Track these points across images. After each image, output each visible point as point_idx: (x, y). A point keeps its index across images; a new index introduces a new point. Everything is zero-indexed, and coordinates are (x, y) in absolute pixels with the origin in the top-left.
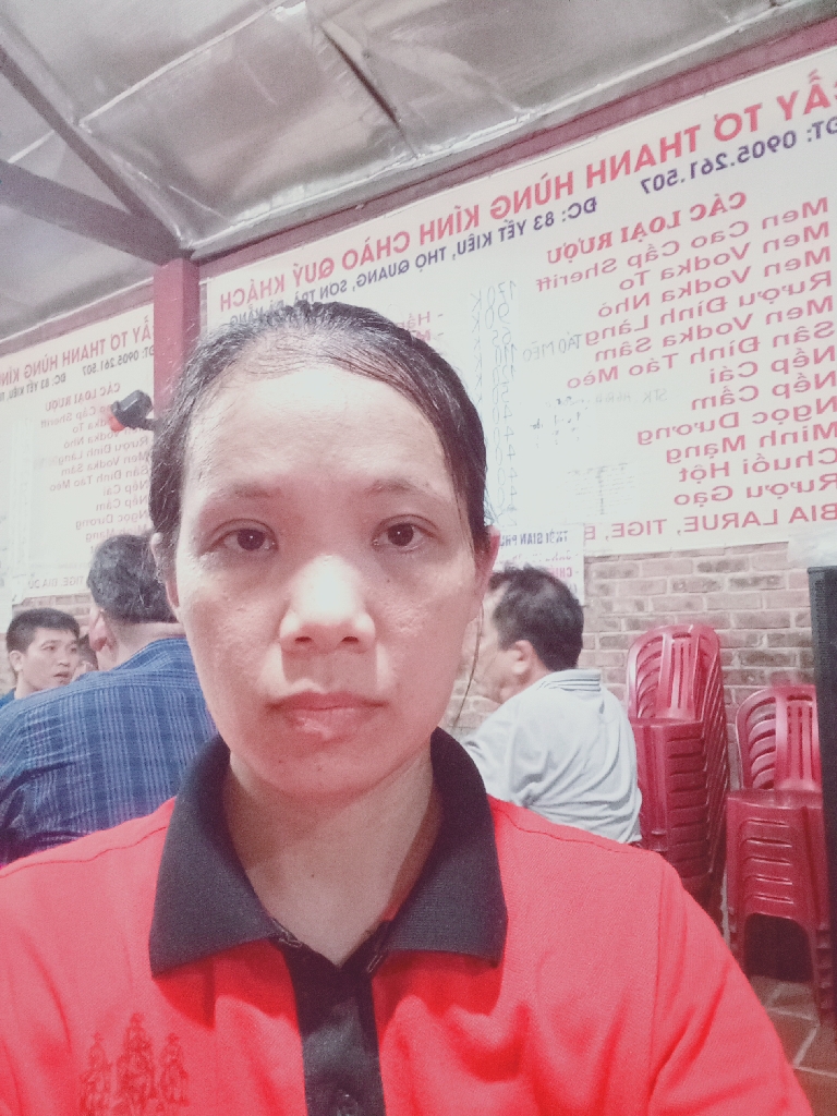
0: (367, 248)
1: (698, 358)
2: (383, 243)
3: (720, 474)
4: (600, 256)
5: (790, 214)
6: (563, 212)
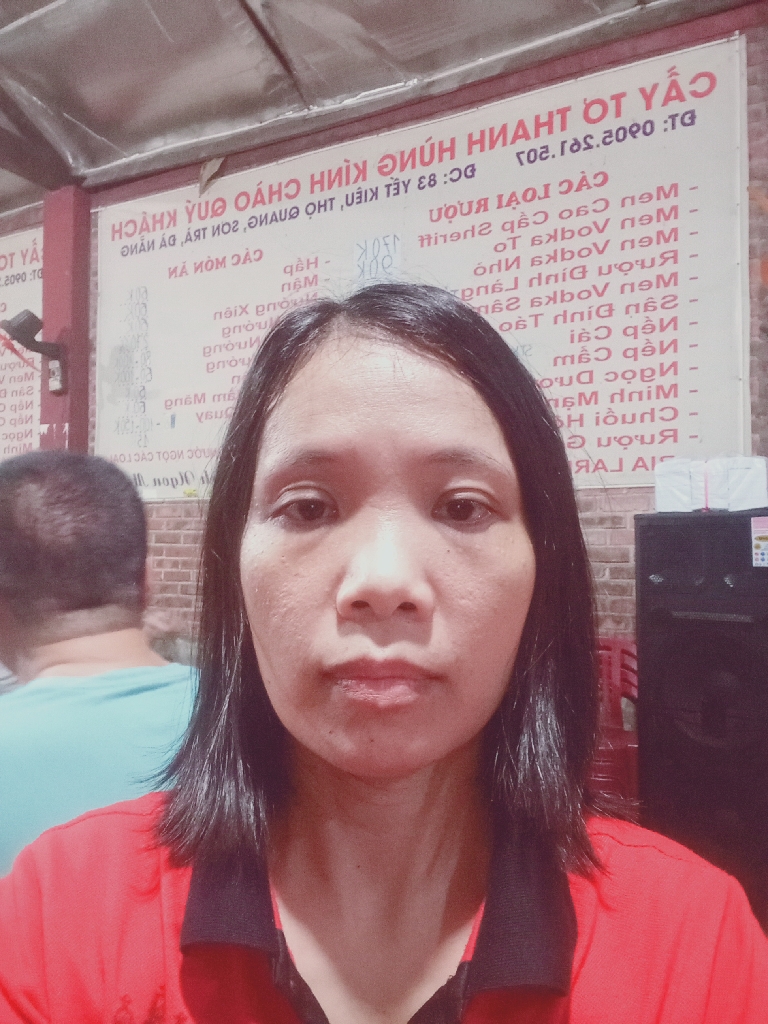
0: (259, 191)
1: (560, 319)
2: (275, 188)
4: (477, 219)
5: (646, 196)
6: (445, 175)
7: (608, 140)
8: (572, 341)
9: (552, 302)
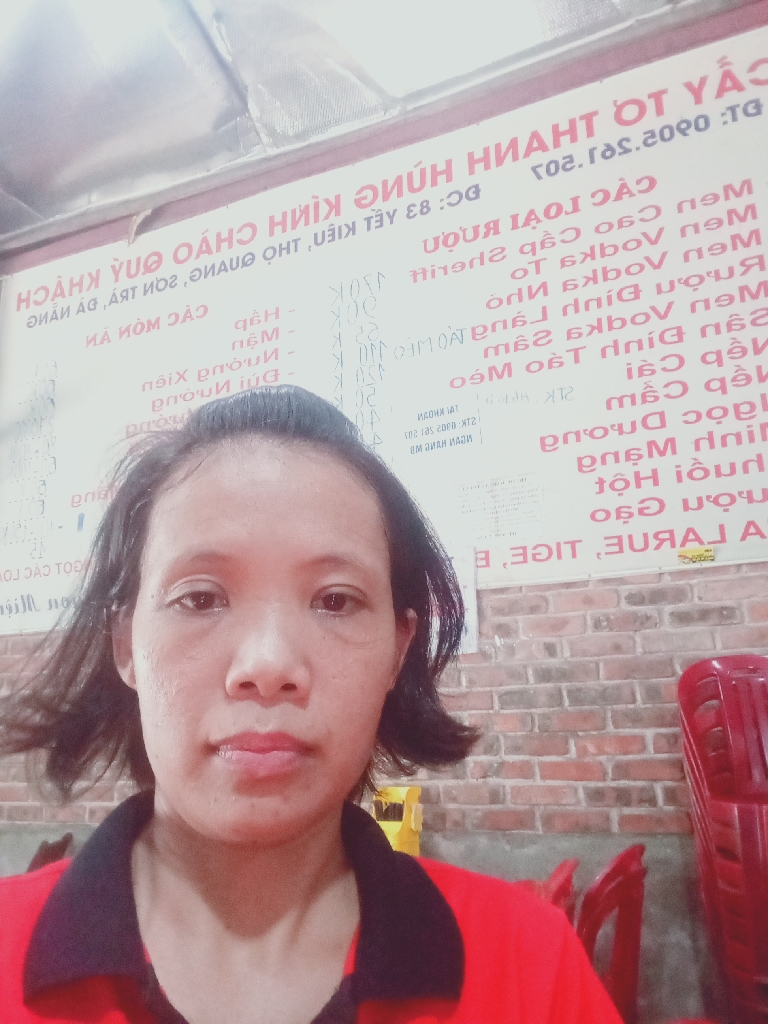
0: (205, 241)
1: (610, 351)
2: (225, 235)
3: (647, 484)
4: (485, 245)
5: (709, 197)
6: (441, 201)
7: (650, 141)
8: (630, 376)
9: (596, 331)
